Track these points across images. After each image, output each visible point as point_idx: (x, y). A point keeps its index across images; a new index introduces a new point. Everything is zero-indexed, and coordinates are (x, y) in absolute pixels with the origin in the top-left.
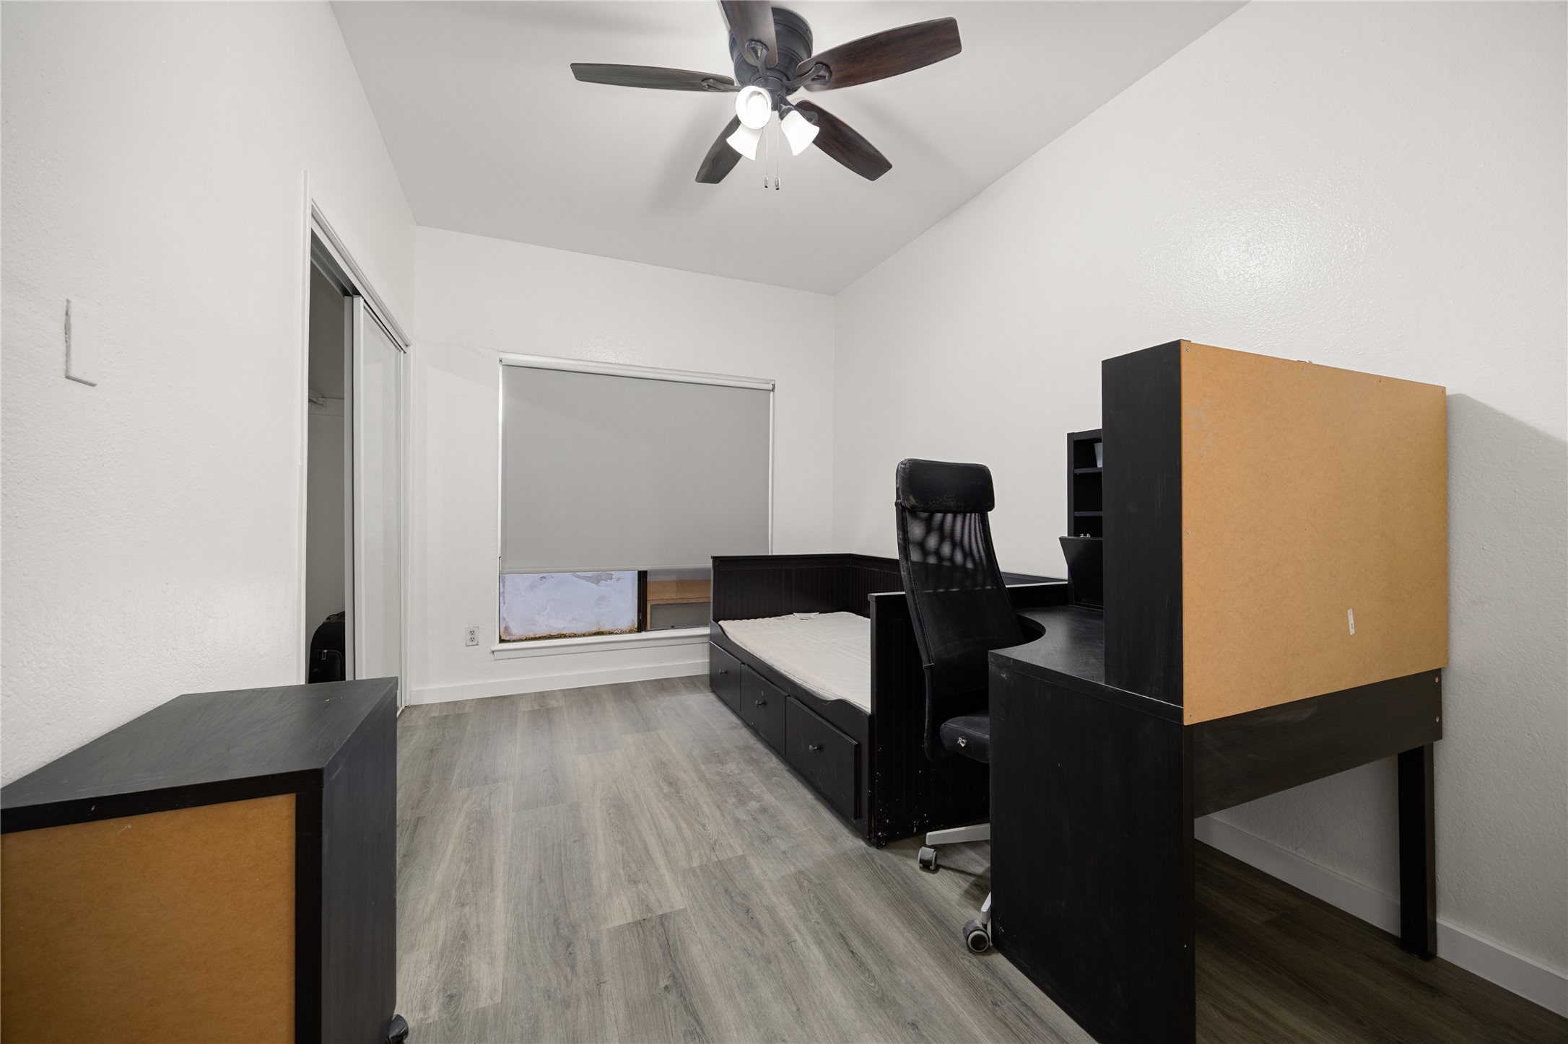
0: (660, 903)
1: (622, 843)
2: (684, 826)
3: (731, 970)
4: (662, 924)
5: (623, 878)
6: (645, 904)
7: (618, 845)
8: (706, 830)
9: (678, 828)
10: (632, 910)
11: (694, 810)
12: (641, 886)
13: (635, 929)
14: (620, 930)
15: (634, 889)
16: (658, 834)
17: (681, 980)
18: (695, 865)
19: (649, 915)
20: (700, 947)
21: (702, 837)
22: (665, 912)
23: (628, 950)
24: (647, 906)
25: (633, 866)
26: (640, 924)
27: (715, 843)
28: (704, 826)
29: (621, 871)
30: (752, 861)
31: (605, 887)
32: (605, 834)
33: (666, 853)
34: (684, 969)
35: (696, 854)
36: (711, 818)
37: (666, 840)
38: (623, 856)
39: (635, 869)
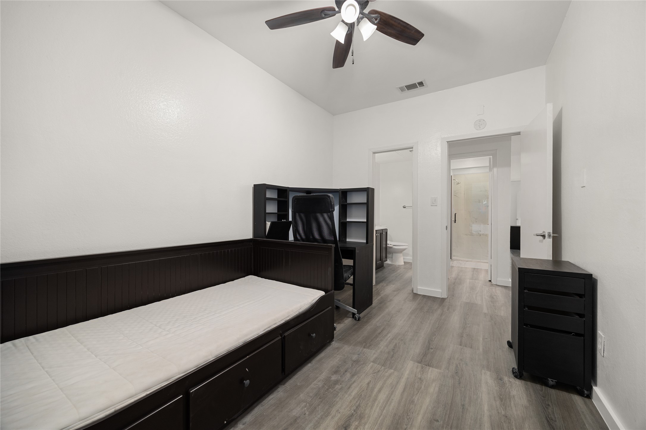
0: (417, 367)
1: (412, 402)
2: (376, 390)
3: (412, 343)
4: (421, 361)
5: (424, 384)
6: (422, 370)
7: (416, 402)
8: (370, 381)
9: (379, 391)
10: (428, 370)
11: (361, 395)
12: (419, 376)
13: (431, 365)
14: (437, 367)
15: (423, 377)
16: (392, 394)
17: (427, 348)
18: (392, 371)
19: (423, 366)
20: (416, 351)
21: (376, 379)
22: (418, 364)
23: (437, 361)
24: (422, 369)
25: (416, 386)
26: (429, 365)
27: (375, 373)
28: (368, 384)
29: (423, 387)
30: (372, 359)
31: (434, 385)
32: (418, 414)
33: (398, 382)
34: (424, 350)
35: (387, 374)
36: (360, 385)
37: (392, 389)
38: (417, 394)
39: (416, 384)
